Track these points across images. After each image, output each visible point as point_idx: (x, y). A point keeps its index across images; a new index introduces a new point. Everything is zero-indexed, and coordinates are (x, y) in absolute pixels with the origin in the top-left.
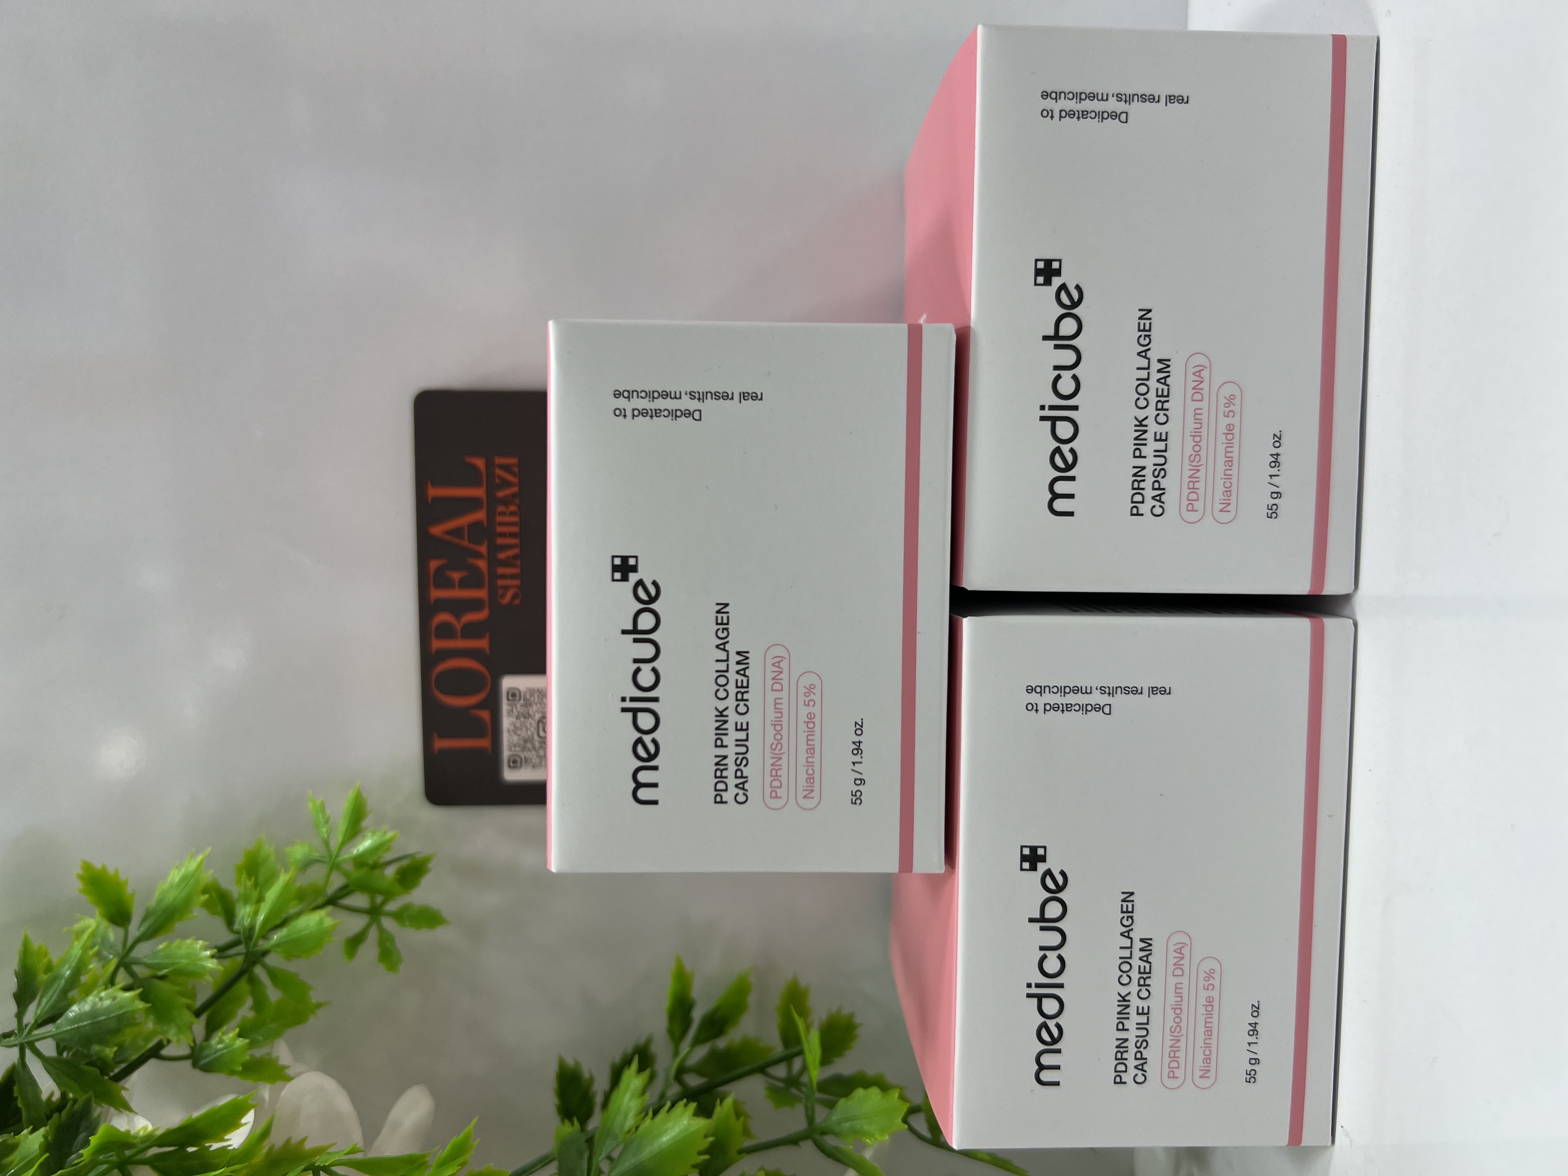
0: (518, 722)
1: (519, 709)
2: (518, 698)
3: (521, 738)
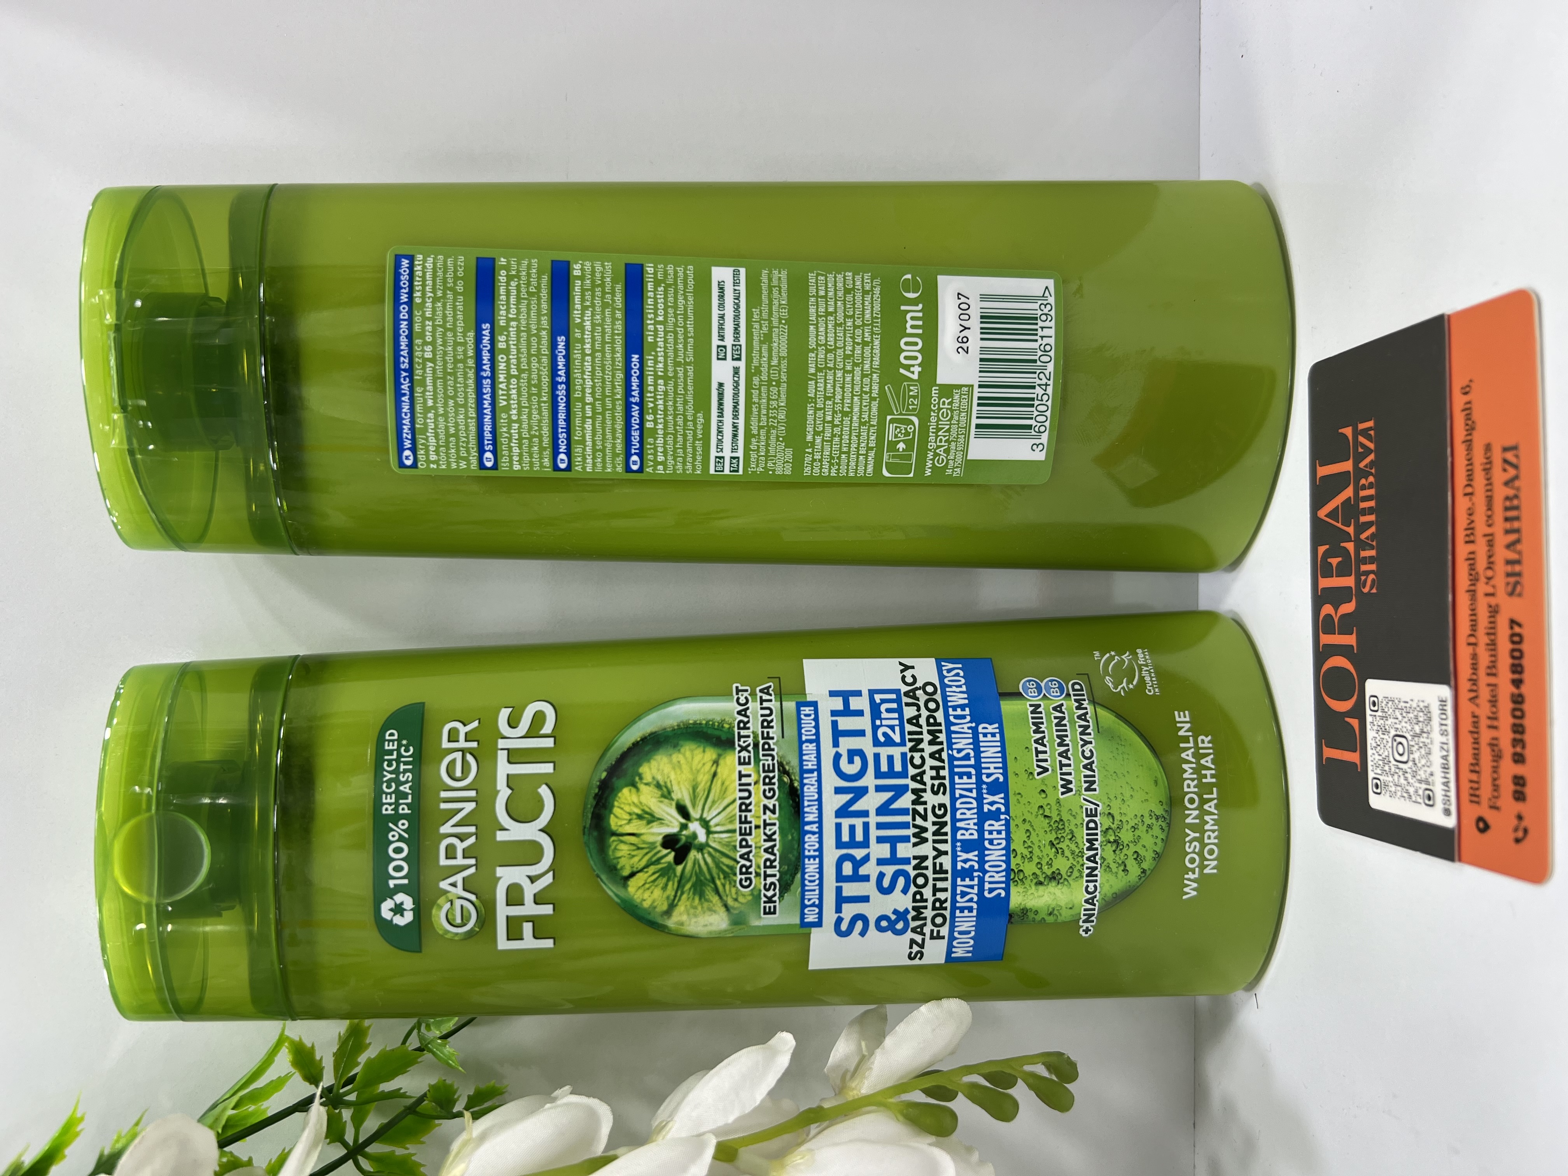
0: (1376, 735)
1: (1378, 721)
2: (1377, 708)
3: (1380, 758)
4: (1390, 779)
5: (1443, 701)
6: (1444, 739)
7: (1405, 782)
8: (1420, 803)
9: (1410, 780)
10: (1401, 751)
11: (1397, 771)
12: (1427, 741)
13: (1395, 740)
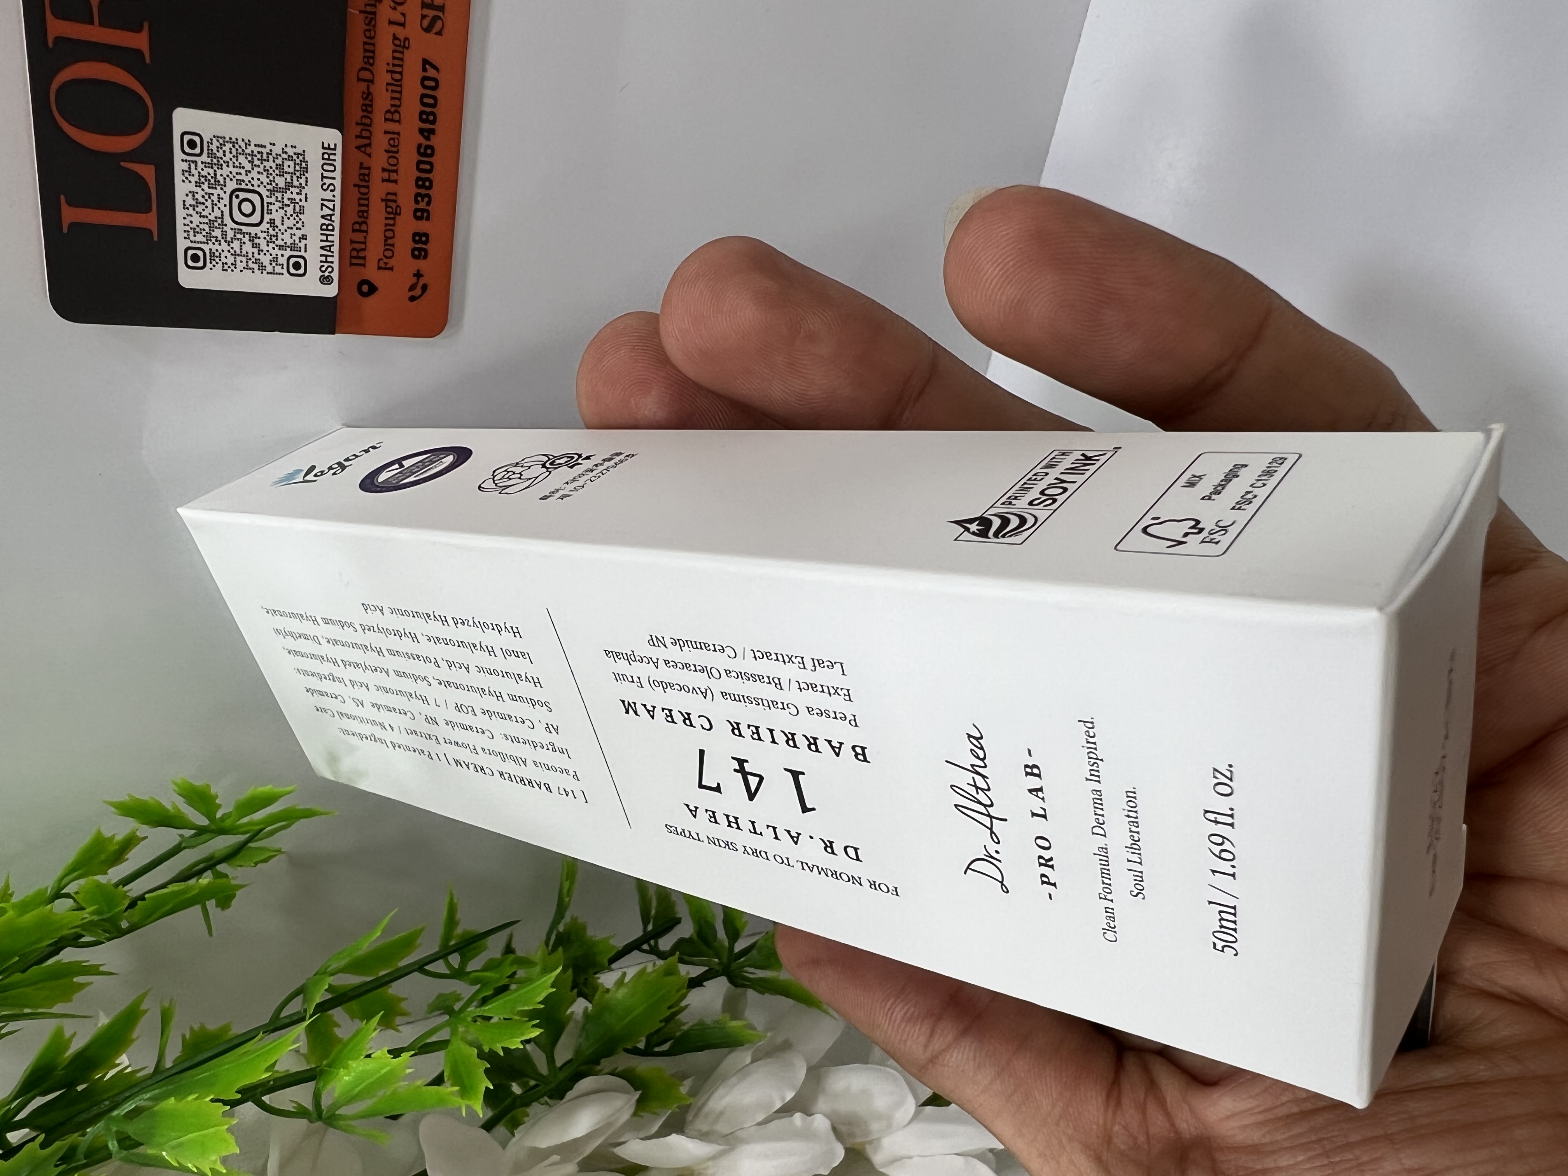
0: (198, 190)
1: (199, 169)
2: (197, 150)
3: (206, 220)
4: (224, 246)
5: (328, 149)
6: (328, 195)
7: (256, 251)
8: (283, 274)
9: (263, 246)
10: (248, 212)
11: (239, 236)
12: (297, 198)
13: (237, 197)
